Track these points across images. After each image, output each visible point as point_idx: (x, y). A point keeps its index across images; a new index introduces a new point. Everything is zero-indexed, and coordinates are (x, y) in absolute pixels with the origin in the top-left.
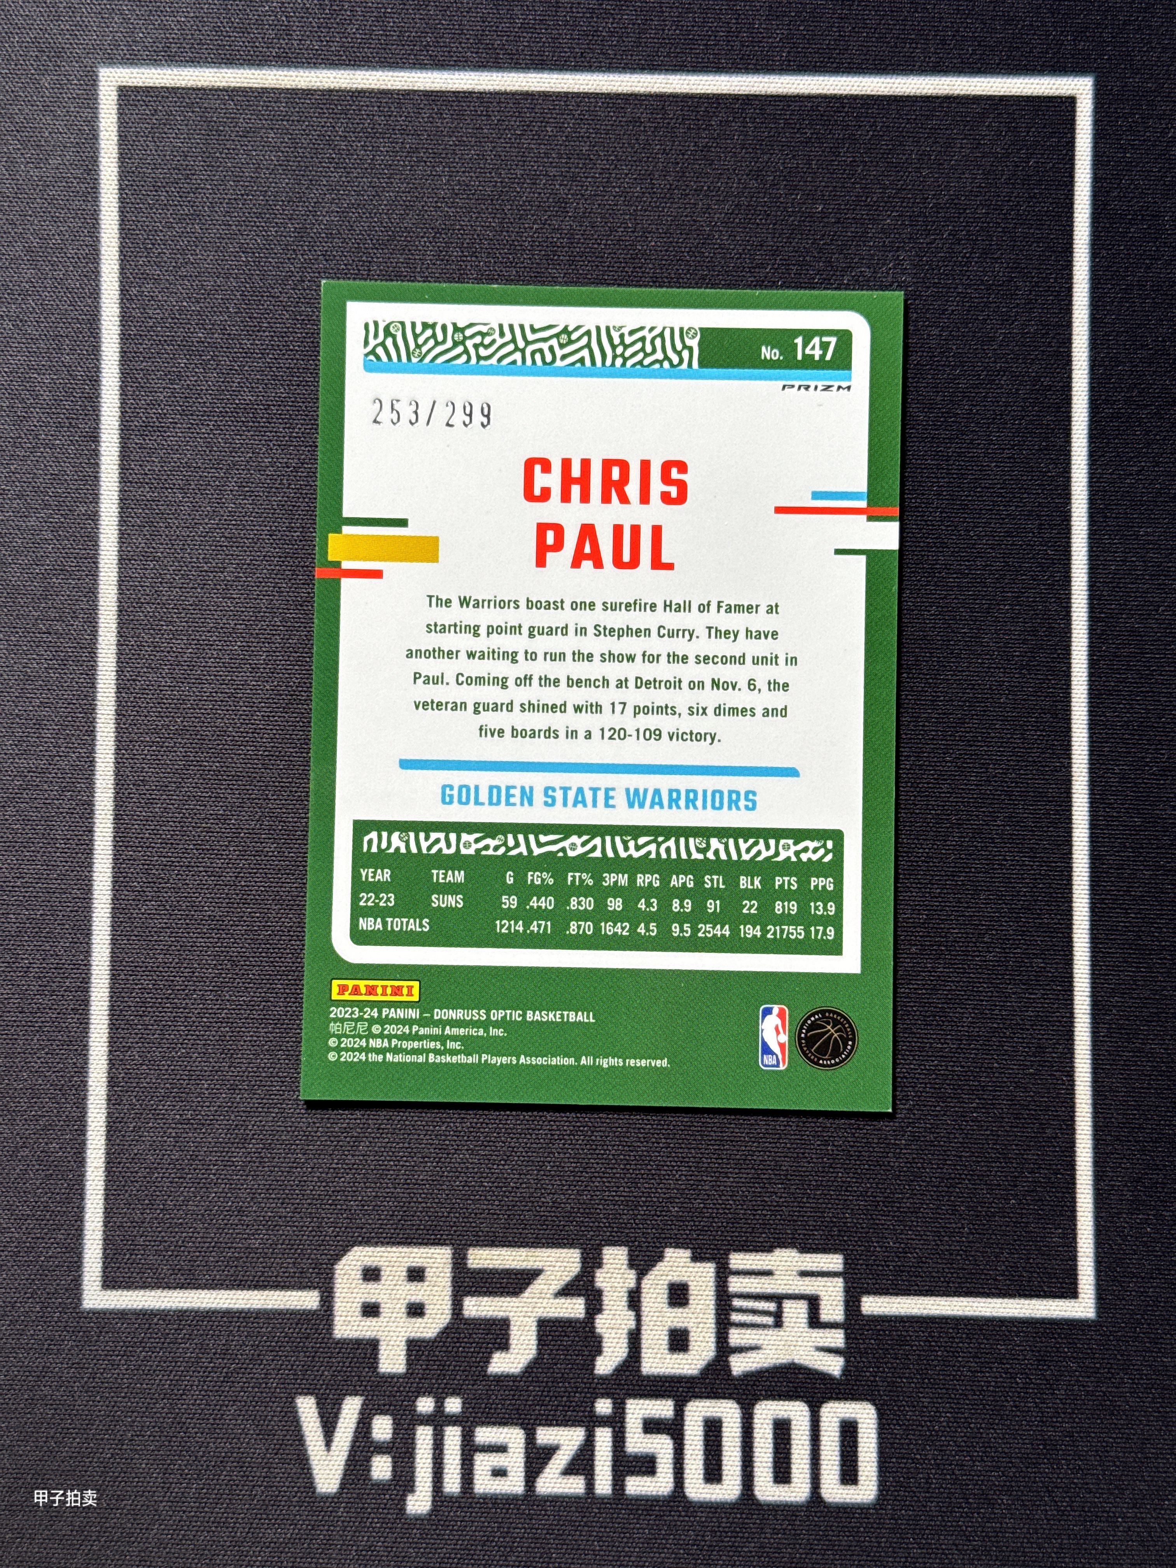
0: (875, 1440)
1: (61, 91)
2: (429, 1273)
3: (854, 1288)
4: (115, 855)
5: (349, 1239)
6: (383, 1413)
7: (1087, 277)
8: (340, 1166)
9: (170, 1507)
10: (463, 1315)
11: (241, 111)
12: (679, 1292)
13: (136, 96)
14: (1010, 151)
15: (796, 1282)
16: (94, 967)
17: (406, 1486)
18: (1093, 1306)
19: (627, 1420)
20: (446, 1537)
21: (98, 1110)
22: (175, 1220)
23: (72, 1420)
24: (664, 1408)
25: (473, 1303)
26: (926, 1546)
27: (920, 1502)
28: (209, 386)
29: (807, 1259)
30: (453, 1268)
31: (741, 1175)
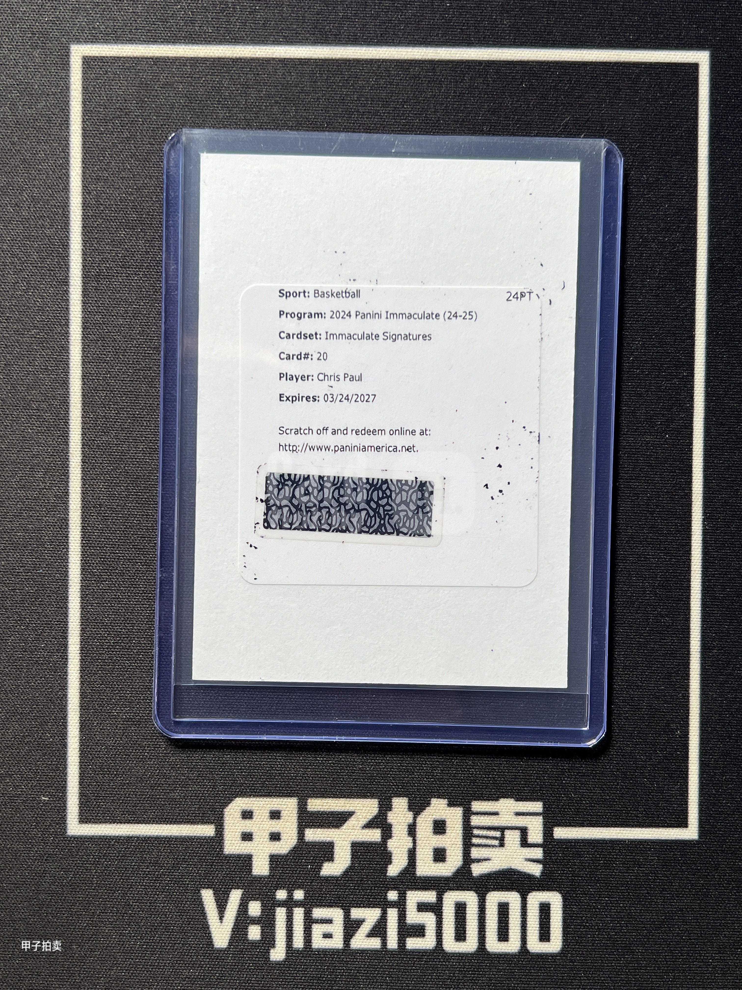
0: (561, 915)
1: (46, 59)
2: (283, 814)
3: (549, 822)
5: (233, 793)
6: (256, 899)
10: (305, 840)
11: (162, 72)
12: (440, 826)
13: (94, 62)
15: (513, 819)
16: (70, 624)
17: (270, 944)
18: (697, 832)
19: (407, 904)
20: (295, 975)
22: (124, 781)
23: (62, 903)
24: (430, 896)
26: (592, 978)
27: (588, 951)
29: (521, 805)
30: (298, 811)
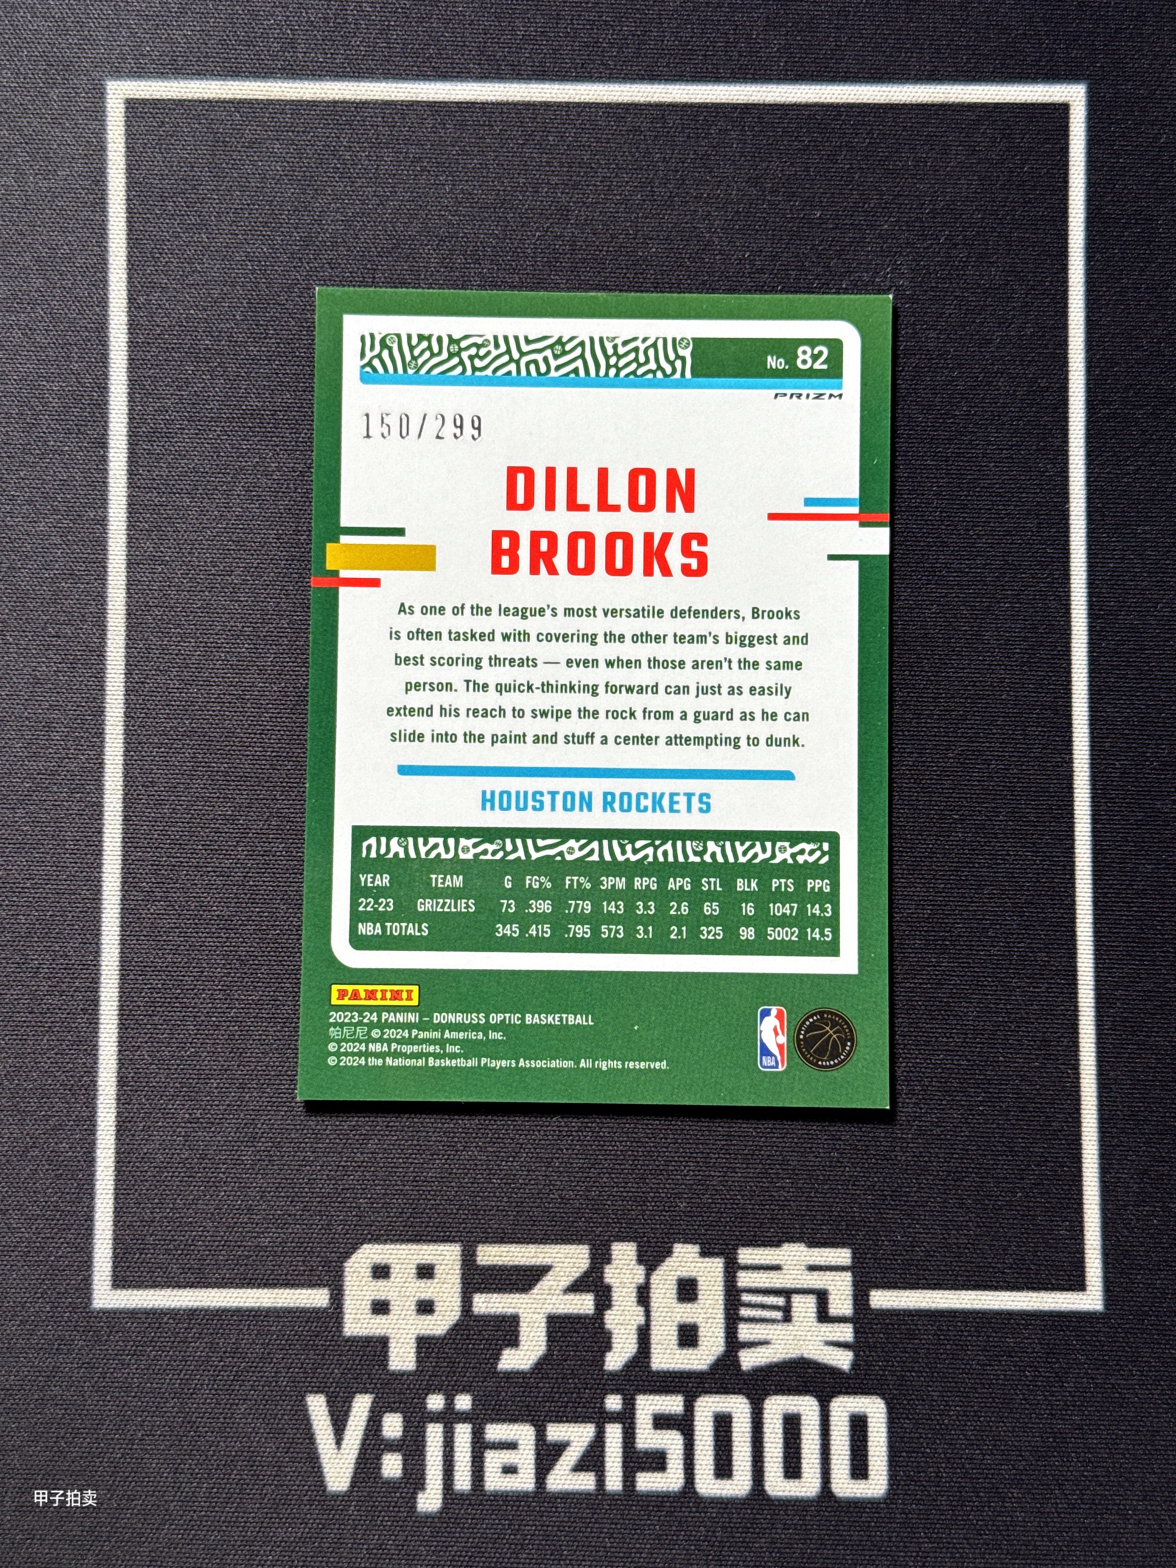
0: (885, 1435)
1: (69, 103)
2: (438, 1270)
3: (862, 1282)
4: (124, 856)
5: (358, 1236)
6: (393, 1410)
7: (1083, 280)
8: (349, 1164)
9: (180, 1506)
10: (472, 1312)
11: (247, 123)
12: (688, 1287)
13: (143, 108)
14: (1005, 157)
15: (804, 1277)
16: (103, 968)
17: (416, 1484)
18: (1101, 1298)
19: (637, 1416)
20: (457, 1535)
21: (107, 1110)
22: (185, 1219)
23: (83, 1420)
24: (673, 1404)
25: (483, 1300)
26: (937, 1540)
27: (930, 1495)
28: (216, 392)
29: (816, 1254)
30: (462, 1265)
31: (749, 1170)
